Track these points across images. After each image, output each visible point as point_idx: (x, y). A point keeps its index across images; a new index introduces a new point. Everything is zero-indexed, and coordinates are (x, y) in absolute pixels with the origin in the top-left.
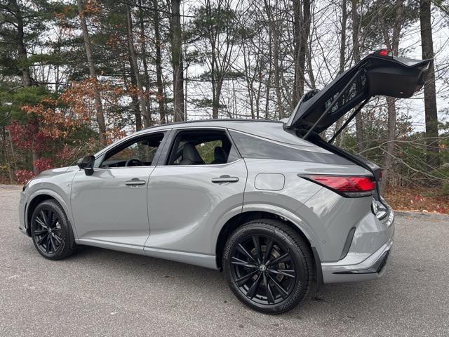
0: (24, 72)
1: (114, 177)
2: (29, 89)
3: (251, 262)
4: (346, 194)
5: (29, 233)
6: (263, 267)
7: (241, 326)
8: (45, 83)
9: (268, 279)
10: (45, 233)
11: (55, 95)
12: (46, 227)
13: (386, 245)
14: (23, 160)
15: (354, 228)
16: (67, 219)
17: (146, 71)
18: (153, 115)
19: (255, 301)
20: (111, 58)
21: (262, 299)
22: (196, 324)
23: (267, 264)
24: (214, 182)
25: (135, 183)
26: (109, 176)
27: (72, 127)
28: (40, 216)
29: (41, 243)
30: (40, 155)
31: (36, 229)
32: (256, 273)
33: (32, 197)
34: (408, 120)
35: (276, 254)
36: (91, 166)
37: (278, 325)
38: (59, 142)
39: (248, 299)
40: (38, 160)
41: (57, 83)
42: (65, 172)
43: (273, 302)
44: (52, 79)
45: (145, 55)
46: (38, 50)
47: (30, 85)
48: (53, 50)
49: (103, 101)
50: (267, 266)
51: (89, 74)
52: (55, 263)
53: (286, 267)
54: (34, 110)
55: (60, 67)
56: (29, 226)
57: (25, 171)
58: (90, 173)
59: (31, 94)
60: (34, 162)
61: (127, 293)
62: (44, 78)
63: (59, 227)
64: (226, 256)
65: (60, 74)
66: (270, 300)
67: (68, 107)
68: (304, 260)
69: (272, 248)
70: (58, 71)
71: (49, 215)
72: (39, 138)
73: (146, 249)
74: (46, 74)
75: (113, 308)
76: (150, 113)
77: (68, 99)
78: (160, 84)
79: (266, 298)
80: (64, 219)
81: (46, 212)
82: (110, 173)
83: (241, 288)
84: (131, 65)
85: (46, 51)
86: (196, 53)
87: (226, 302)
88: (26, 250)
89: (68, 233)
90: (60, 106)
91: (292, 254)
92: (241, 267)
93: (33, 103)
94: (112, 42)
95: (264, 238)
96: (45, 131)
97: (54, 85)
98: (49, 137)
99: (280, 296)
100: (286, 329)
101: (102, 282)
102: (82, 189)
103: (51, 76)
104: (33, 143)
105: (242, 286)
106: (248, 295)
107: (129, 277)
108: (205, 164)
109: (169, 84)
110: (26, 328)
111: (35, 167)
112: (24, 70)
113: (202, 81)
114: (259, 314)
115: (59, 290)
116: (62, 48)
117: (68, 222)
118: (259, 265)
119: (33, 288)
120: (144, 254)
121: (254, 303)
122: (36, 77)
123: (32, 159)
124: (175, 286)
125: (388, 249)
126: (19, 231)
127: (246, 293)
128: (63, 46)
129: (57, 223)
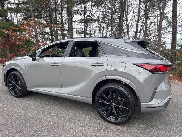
0: (3, 16)
1: (45, 62)
2: (6, 23)
3: (108, 101)
4: (154, 72)
5: (6, 85)
6: (113, 104)
7: (104, 130)
8: (12, 21)
9: (116, 109)
10: (14, 85)
11: (17, 26)
12: (14, 83)
13: (169, 96)
14: (3, 54)
15: (156, 88)
16: (23, 80)
17: (56, 17)
18: (58, 37)
19: (109, 119)
20: (41, 11)
21: (112, 118)
22: (83, 129)
23: (115, 103)
24: (92, 65)
25: (55, 64)
26: (43, 61)
27: (24, 40)
28: (11, 78)
29: (12, 90)
30: (10, 52)
31: (10, 84)
32: (110, 106)
33: (8, 69)
34: (164, 43)
35: (119, 98)
36: (35, 56)
37: (120, 130)
38: (19, 46)
39: (106, 118)
40: (10, 54)
41: (18, 21)
42: (23, 59)
43: (118, 119)
44: (15, 19)
45: (56, 10)
46: (9, 6)
47: (6, 21)
48: (16, 6)
49: (38, 30)
50: (115, 104)
51: (32, 17)
52: (18, 99)
53: (124, 104)
54: (8, 32)
55: (19, 14)
56: (6, 82)
57: (4, 58)
58: (34, 59)
59: (6, 25)
60: (8, 54)
61: (51, 113)
62: (12, 19)
63: (20, 83)
64: (97, 98)
65: (19, 17)
66: (116, 119)
67: (22, 32)
68: (133, 102)
69: (118, 96)
70: (18, 16)
71: (16, 78)
72: (10, 44)
73: (59, 94)
74: (13, 17)
75: (46, 120)
76: (57, 36)
77: (23, 27)
78: (62, 23)
79: (114, 117)
80: (22, 80)
81: (14, 76)
82: (43, 60)
83: (103, 113)
84: (50, 14)
85: (13, 6)
86: (78, 10)
87: (95, 118)
88: (5, 92)
89: (24, 86)
90: (19, 31)
91: (127, 98)
92: (103, 104)
93: (7, 29)
94: (42, 3)
95: (114, 91)
96: (12, 41)
97: (16, 22)
98: (14, 44)
99: (121, 117)
100: (124, 131)
101: (40, 108)
102: (30, 67)
103: (15, 18)
104: (8, 46)
105: (104, 112)
106: (106, 116)
107: (52, 106)
108: (86, 57)
109: (66, 23)
110: (6, 129)
111: (8, 57)
112: (3, 14)
113: (80, 22)
114: (111, 124)
115: (20, 111)
116: (20, 6)
117: (24, 81)
118: (112, 103)
119: (8, 110)
120: (58, 96)
121: (109, 120)
122: (8, 18)
123: (7, 53)
124: (72, 110)
125: (170, 98)
126: (2, 84)
127: (105, 115)
128: (20, 4)
129: (19, 81)
